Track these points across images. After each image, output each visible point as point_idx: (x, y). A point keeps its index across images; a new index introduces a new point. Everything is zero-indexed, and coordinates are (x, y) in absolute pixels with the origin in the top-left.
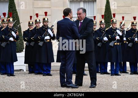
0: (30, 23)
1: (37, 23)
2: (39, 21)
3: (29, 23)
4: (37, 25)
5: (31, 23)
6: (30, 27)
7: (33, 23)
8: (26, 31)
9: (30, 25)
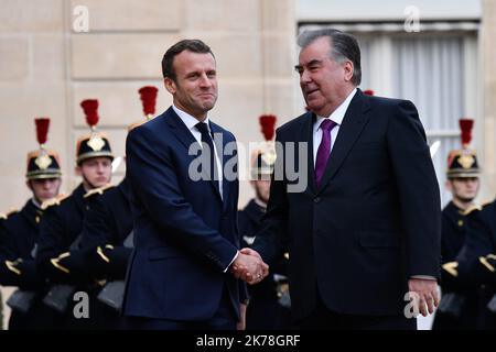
0: (37, 167)
1: (93, 161)
2: (107, 147)
3: (32, 165)
4: (91, 172)
5: (44, 162)
6: (41, 191)
7: (54, 164)
8: (12, 215)
9: (36, 177)
